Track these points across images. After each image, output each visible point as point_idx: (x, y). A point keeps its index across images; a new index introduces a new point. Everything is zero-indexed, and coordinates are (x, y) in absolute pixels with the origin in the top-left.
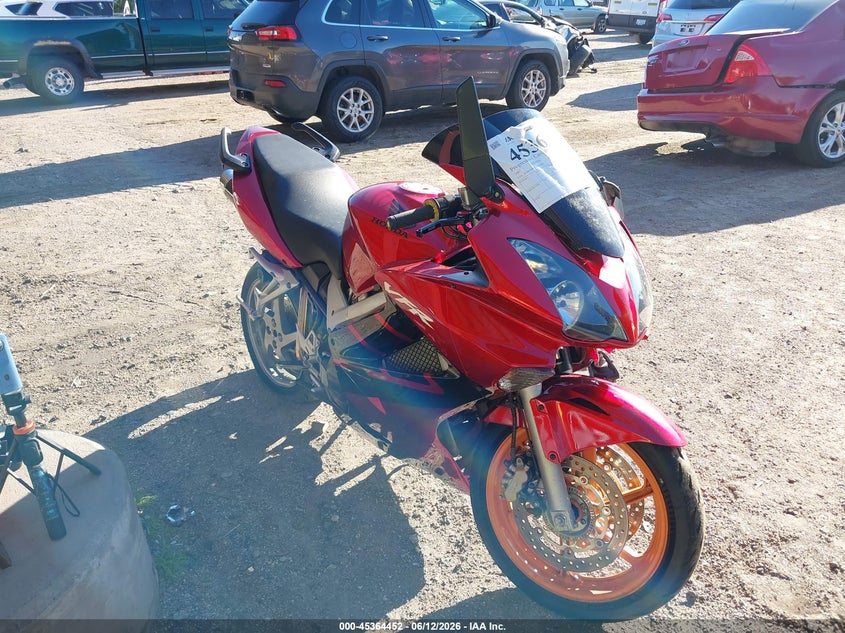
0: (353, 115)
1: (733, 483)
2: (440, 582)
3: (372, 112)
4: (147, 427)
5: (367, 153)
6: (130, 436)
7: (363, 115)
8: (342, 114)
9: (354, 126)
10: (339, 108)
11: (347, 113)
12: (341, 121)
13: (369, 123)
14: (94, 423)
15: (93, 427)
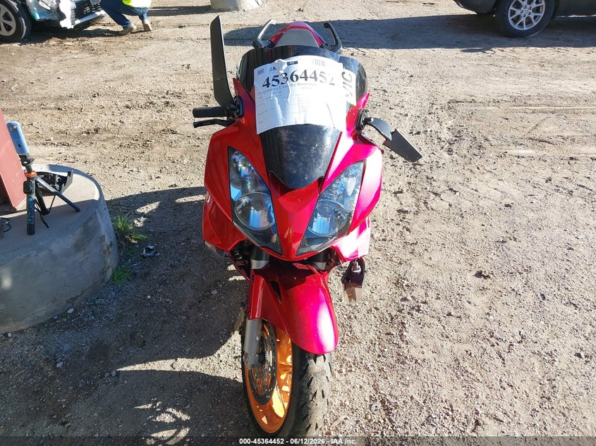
0: (522, 15)
1: (483, 419)
2: (221, 359)
3: (542, 15)
4: (189, 199)
5: (517, 49)
6: (177, 201)
7: (532, 16)
8: (513, 13)
9: (521, 24)
10: (511, 8)
11: (518, 12)
12: (510, 19)
13: (535, 24)
14: (172, 186)
15: (168, 188)
